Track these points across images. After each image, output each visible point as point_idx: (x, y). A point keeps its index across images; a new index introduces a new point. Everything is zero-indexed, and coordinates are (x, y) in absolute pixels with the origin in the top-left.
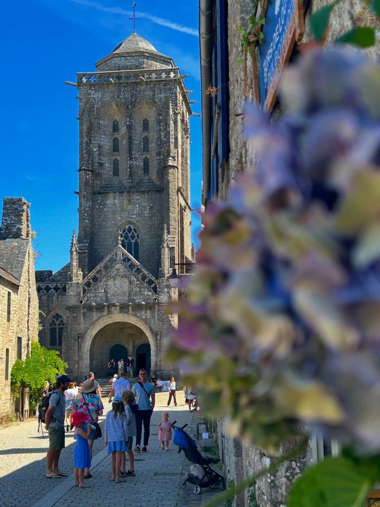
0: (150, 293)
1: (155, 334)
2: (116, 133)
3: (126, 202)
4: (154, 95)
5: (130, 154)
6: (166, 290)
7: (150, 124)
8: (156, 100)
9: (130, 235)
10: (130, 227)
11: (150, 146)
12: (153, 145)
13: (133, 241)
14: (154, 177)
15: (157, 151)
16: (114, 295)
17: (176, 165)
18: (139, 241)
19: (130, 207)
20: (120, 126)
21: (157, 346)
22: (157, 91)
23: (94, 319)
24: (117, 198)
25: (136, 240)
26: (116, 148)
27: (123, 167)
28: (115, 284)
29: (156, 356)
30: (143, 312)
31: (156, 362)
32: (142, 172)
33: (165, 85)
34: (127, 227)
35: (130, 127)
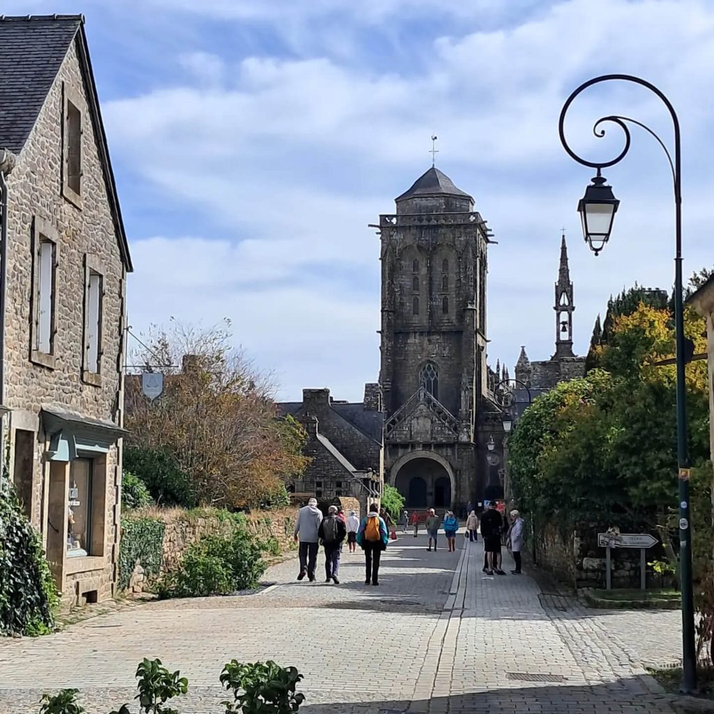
0: (450, 433)
1: (454, 471)
2: (416, 273)
3: (426, 342)
4: (454, 238)
5: (431, 294)
6: (465, 430)
7: (450, 265)
8: (456, 243)
9: (429, 373)
10: (429, 365)
11: (449, 286)
12: (453, 286)
13: (432, 379)
14: (454, 317)
15: (457, 292)
16: (417, 433)
17: (475, 308)
18: (438, 379)
19: (430, 347)
20: (420, 267)
21: (456, 481)
22: (457, 234)
23: (400, 455)
24: (418, 337)
25: (435, 378)
26: (416, 286)
27: (423, 306)
28: (418, 423)
29: (456, 490)
30: (444, 450)
31: (456, 496)
32: (442, 311)
33: (465, 228)
34: (427, 366)
35: (430, 269)
